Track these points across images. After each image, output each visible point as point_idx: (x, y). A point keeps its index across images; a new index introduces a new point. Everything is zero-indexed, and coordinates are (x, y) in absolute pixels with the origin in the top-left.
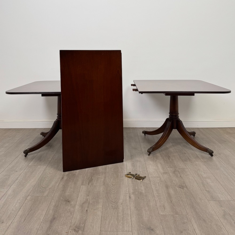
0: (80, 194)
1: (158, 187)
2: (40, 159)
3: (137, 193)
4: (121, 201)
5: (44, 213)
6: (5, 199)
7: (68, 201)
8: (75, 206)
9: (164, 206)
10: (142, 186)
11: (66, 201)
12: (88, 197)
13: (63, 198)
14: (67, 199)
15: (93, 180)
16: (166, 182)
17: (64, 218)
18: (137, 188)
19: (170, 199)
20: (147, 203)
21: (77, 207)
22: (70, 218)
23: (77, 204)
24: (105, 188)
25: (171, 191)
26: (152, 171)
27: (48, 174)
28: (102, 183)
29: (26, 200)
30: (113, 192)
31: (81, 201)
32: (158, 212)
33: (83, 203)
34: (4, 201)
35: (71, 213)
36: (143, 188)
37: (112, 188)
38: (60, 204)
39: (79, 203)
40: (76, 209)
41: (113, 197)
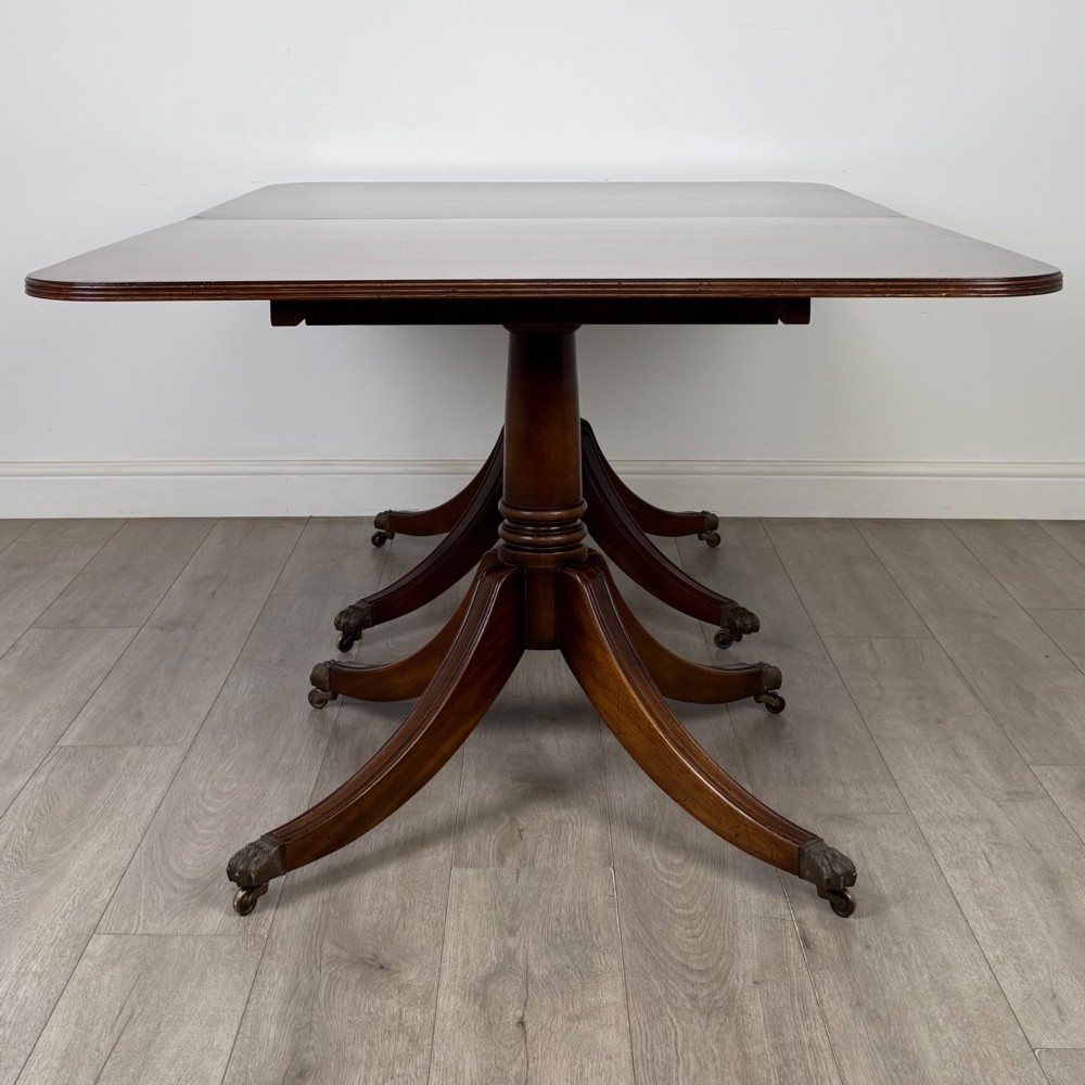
0: (451, 922)
1: (992, 880)
4: (747, 965)
5: (223, 1039)
7: (376, 966)
8: (433, 996)
9: (1055, 996)
11: (364, 962)
12: (511, 943)
13: (337, 944)
14: (369, 956)
15: (524, 835)
16: (1038, 851)
17: (368, 1068)
20: (931, 978)
21: (449, 1002)
22: (411, 1069)
23: (443, 986)
24: (620, 883)
26: (928, 785)
27: (204, 800)
28: (592, 853)
29: (84, 962)
30: (681, 911)
31: (467, 962)
32: (1019, 1031)
33: (487, 980)
35: (411, 1040)
37: (668, 885)
38: (324, 985)
39: (455, 975)
40: (440, 1015)
41: (689, 941)
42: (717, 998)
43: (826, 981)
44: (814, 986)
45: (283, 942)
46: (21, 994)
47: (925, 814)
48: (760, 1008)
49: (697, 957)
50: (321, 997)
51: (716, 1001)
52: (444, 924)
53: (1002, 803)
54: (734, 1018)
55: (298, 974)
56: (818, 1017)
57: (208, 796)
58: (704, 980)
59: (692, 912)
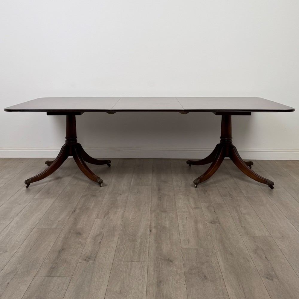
0: (93, 227)
1: (186, 222)
3: (159, 227)
4: (140, 234)
7: (79, 234)
9: (189, 240)
11: (77, 233)
12: (102, 230)
13: (73, 230)
15: (110, 214)
16: (196, 217)
18: (160, 222)
19: (197, 234)
20: (169, 237)
22: (80, 249)
23: (89, 237)
24: (123, 221)
25: (200, 226)
26: (181, 206)
28: (120, 216)
29: (32, 232)
31: (94, 233)
32: (180, 245)
33: (97, 236)
35: (81, 245)
36: (167, 222)
37: (131, 221)
38: (70, 236)
39: (91, 235)
40: (87, 241)
41: (131, 230)
43: (152, 237)
45: (65, 230)
47: (179, 211)
48: (139, 241)
49: (132, 233)
51: (133, 240)
54: (135, 242)
55: (66, 235)
56: (148, 242)
58: (132, 236)
59: (133, 226)
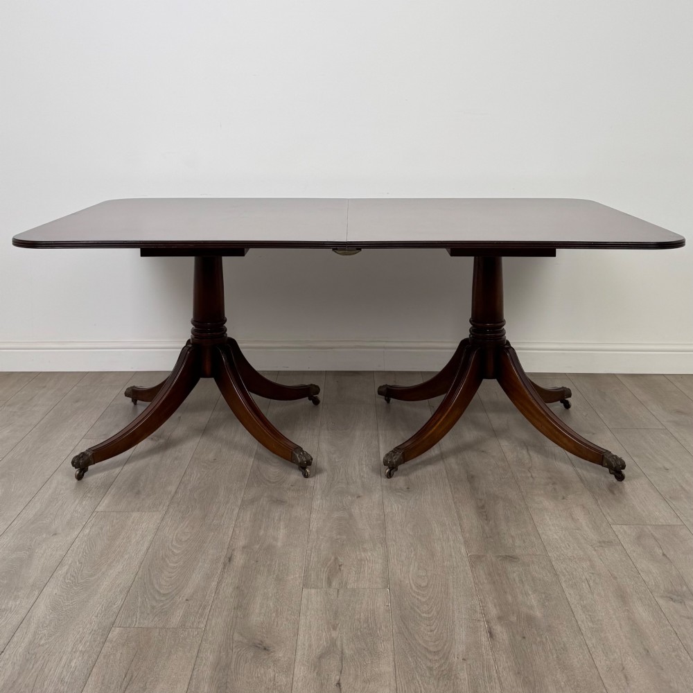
0: (302, 622)
1: (591, 596)
2: (134, 488)
3: (514, 619)
4: (459, 648)
6: (26, 640)
7: (262, 648)
8: (292, 667)
9: (624, 668)
10: (530, 593)
11: (255, 646)
12: (334, 634)
13: (241, 635)
14: (258, 642)
15: (342, 568)
16: (615, 578)
18: (510, 598)
19: (642, 643)
20: (558, 657)
21: (300, 671)
23: (297, 661)
24: (392, 598)
25: (642, 612)
26: (557, 537)
27: (172, 545)
28: (378, 579)
29: (107, 644)
30: (424, 615)
31: (310, 646)
33: (321, 657)
34: (23, 645)
36: (533, 600)
37: (418, 599)
38: (234, 660)
39: (304, 654)
40: (295, 679)
41: (429, 633)
42: (443, 668)
43: (501, 659)
44: (495, 661)
45: (213, 633)
46: (73, 664)
47: (555, 555)
48: (466, 676)
49: (433, 644)
50: (232, 667)
51: (443, 671)
52: (298, 624)
53: (596, 548)
54: (452, 681)
55: (220, 652)
56: (497, 681)
57: (174, 543)
58: (436, 658)
59: (430, 616)
